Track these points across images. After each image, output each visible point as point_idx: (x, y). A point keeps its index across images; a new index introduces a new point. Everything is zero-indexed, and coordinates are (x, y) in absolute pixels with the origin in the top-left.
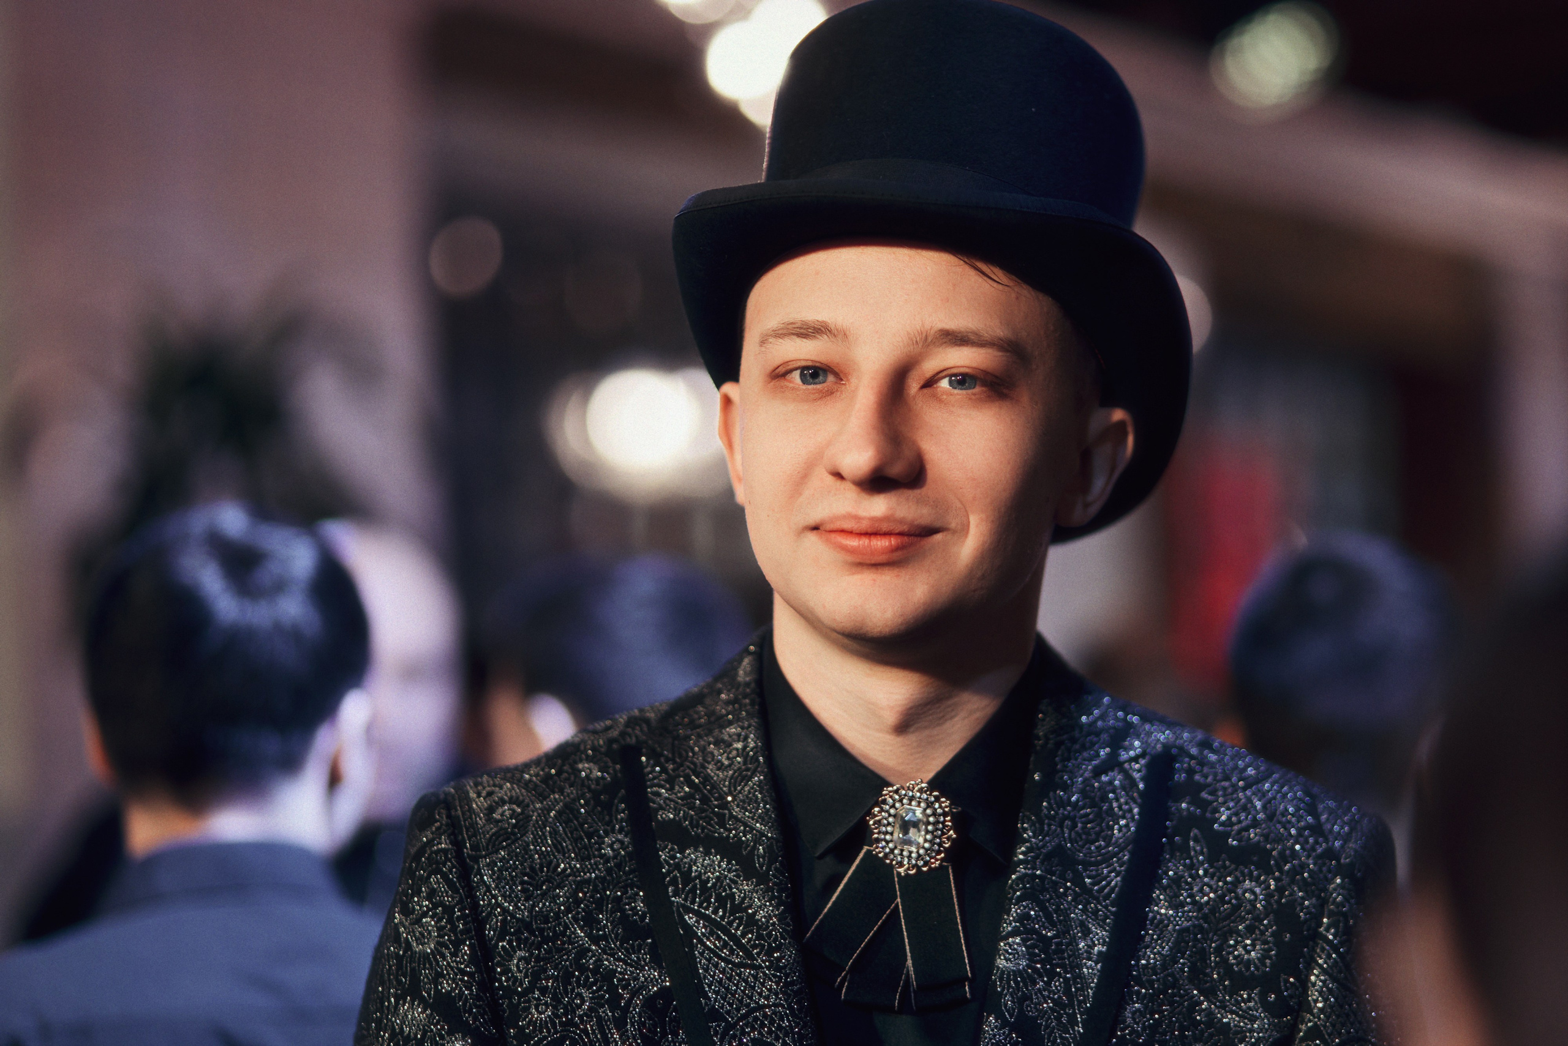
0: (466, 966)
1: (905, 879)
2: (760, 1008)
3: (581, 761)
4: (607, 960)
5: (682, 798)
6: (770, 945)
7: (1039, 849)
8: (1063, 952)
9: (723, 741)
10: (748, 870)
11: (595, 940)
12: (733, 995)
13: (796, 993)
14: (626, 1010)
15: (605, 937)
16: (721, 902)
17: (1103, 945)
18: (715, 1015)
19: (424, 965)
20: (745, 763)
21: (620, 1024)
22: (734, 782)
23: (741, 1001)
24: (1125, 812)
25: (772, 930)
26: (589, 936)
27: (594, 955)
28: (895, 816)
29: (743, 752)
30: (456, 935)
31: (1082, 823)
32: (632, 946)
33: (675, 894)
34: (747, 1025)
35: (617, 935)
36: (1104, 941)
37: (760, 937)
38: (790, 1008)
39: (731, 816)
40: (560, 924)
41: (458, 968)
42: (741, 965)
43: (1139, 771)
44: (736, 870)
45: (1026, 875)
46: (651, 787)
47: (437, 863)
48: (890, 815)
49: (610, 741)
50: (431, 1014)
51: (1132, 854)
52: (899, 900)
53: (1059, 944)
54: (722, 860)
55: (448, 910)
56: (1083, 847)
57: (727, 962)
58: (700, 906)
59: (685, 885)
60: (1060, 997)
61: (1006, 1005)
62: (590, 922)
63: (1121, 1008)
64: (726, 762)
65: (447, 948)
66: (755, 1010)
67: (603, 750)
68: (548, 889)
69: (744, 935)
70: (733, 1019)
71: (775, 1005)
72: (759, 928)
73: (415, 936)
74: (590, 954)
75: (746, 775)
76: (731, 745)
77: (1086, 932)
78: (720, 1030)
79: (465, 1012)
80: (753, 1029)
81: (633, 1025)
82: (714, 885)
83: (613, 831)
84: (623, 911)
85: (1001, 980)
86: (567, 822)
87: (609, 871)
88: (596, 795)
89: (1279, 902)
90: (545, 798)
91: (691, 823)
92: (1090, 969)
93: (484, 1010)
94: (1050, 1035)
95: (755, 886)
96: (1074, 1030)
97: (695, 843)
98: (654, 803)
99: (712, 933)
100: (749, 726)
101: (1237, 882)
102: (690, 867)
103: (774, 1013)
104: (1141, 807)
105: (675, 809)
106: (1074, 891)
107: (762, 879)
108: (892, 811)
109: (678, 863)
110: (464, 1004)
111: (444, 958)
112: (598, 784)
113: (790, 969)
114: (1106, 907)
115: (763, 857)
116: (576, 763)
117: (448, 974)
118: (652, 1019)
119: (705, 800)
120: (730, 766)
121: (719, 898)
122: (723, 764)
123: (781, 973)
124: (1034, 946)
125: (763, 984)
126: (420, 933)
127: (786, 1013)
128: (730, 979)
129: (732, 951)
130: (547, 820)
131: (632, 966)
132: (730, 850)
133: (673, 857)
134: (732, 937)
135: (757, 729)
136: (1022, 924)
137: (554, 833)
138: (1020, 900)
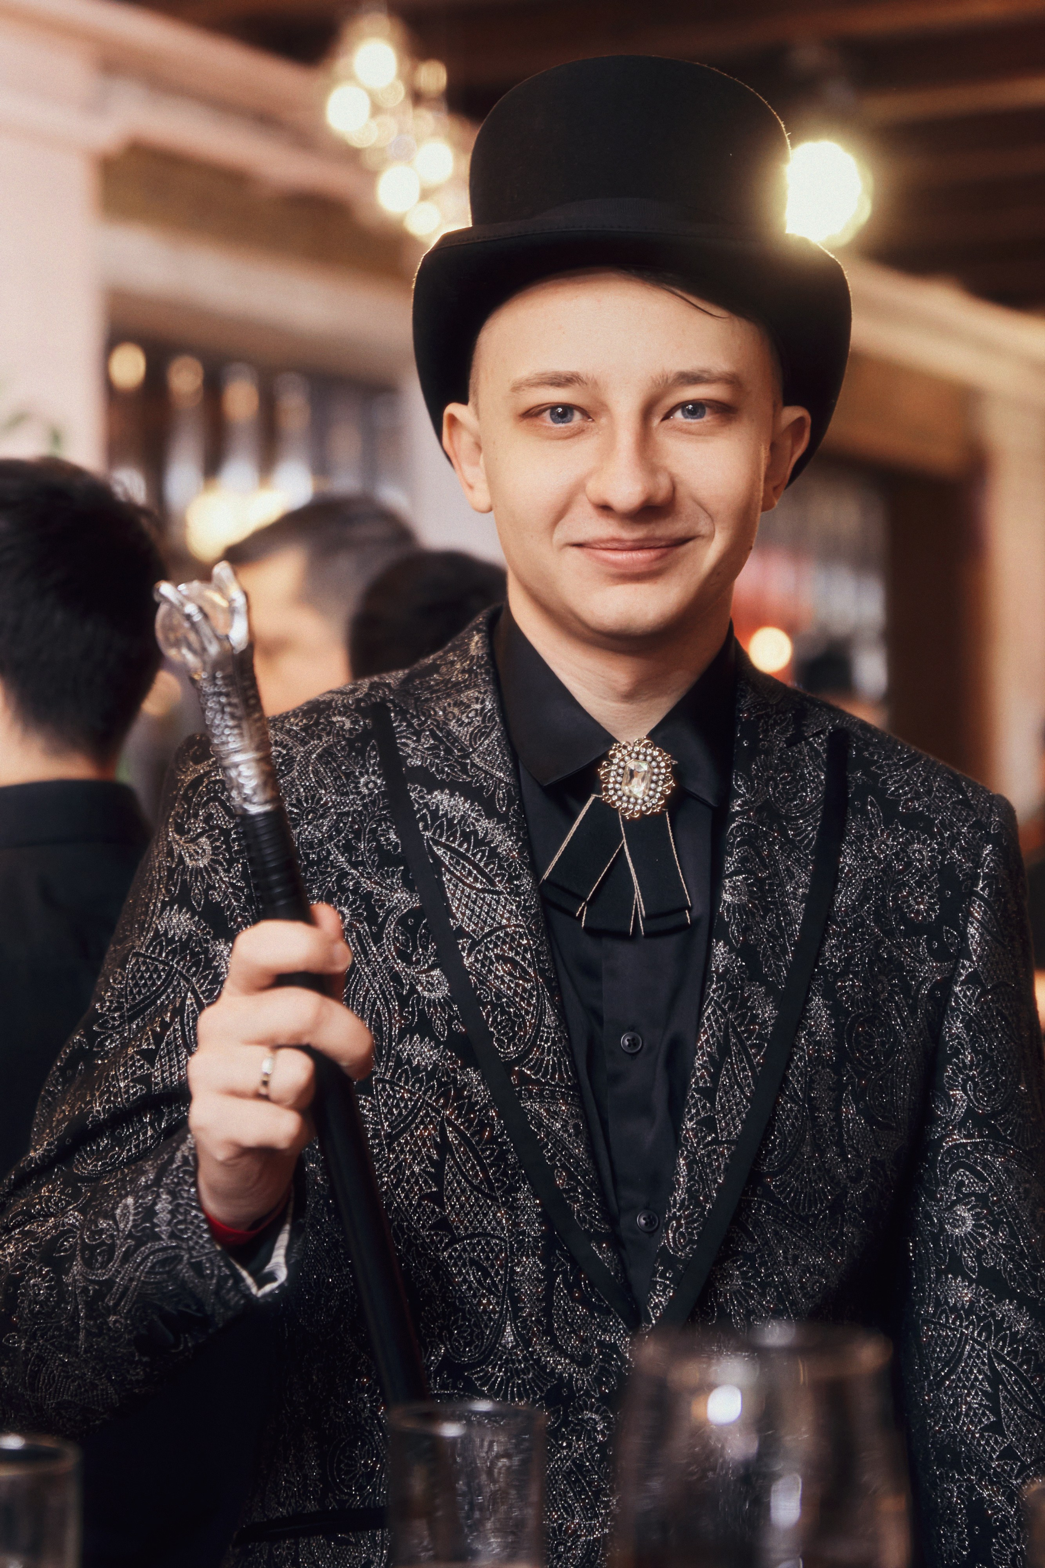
0: (238, 881)
1: (630, 824)
2: (501, 927)
3: (335, 715)
4: (365, 882)
5: (427, 749)
6: (510, 874)
7: (752, 802)
8: (774, 891)
9: (462, 703)
10: (490, 812)
11: (355, 865)
12: (479, 917)
13: (534, 916)
14: (382, 927)
15: (362, 863)
16: (466, 837)
17: (806, 888)
18: (461, 933)
19: (196, 878)
20: (483, 721)
21: (377, 938)
22: (474, 737)
23: (485, 922)
24: (814, 777)
25: (512, 862)
26: (349, 861)
27: (353, 878)
28: (624, 768)
29: (481, 712)
30: (230, 854)
31: (782, 784)
32: (387, 871)
33: (426, 828)
34: (490, 942)
35: (373, 861)
36: (806, 884)
37: (501, 867)
38: (528, 928)
39: (473, 765)
40: (324, 849)
41: (230, 883)
42: (483, 891)
43: (821, 744)
44: (478, 811)
45: (743, 824)
46: (400, 738)
47: (216, 792)
48: (619, 767)
49: (358, 701)
50: (199, 921)
51: (824, 812)
52: (624, 840)
53: (770, 885)
54: (466, 801)
55: (226, 833)
56: (784, 804)
57: (472, 888)
58: (448, 839)
59: (433, 822)
60: (773, 930)
61: (733, 933)
62: (348, 849)
63: (822, 943)
64: (466, 721)
65: (221, 864)
66: (496, 930)
67: (353, 707)
68: (313, 819)
69: (486, 865)
70: (478, 936)
71: (516, 926)
72: (500, 859)
73: (189, 853)
74: (350, 877)
75: (485, 732)
76: (469, 706)
77: (792, 876)
78: (467, 946)
79: (231, 920)
80: (496, 946)
81: (388, 939)
82: (459, 822)
83: (367, 772)
84: (378, 841)
85: (728, 912)
86: (328, 763)
87: (365, 806)
88: (351, 743)
89: (941, 863)
90: (306, 743)
91: (437, 770)
92: (797, 909)
93: (248, 920)
94: (766, 963)
95: (497, 824)
96: (785, 958)
97: (441, 786)
98: (403, 752)
99: (458, 863)
100: (485, 692)
101: (909, 843)
102: (438, 806)
103: (515, 932)
104: (826, 774)
105: (422, 758)
106: (780, 840)
107: (502, 818)
108: (622, 764)
109: (427, 803)
110: (232, 914)
111: (217, 872)
112: (351, 734)
113: (528, 895)
114: (806, 855)
115: (503, 800)
116: (329, 716)
117: (220, 887)
118: (405, 935)
119: (449, 751)
120: (469, 723)
121: (463, 833)
122: (463, 722)
123: (520, 898)
124: (752, 885)
125: (504, 907)
126: (194, 850)
127: (525, 933)
128: (474, 902)
129: (476, 879)
130: (309, 761)
131: (387, 889)
132: (471, 793)
133: (422, 798)
134: (476, 866)
135: (493, 694)
136: (743, 865)
137: (316, 772)
138: (740, 845)
